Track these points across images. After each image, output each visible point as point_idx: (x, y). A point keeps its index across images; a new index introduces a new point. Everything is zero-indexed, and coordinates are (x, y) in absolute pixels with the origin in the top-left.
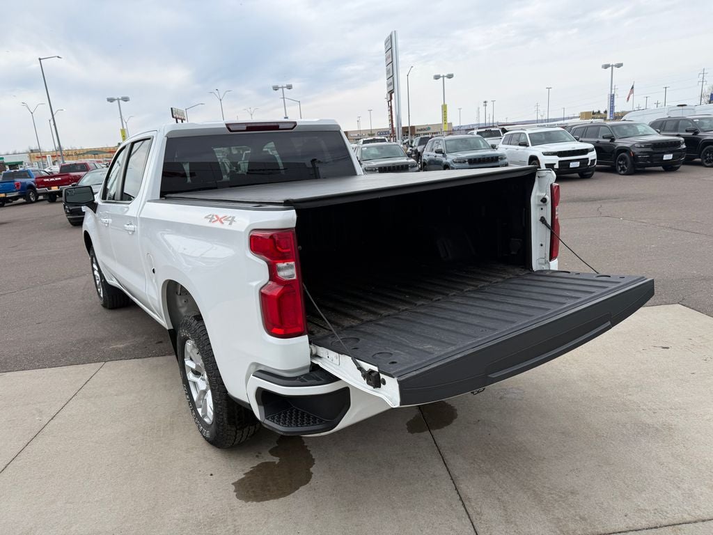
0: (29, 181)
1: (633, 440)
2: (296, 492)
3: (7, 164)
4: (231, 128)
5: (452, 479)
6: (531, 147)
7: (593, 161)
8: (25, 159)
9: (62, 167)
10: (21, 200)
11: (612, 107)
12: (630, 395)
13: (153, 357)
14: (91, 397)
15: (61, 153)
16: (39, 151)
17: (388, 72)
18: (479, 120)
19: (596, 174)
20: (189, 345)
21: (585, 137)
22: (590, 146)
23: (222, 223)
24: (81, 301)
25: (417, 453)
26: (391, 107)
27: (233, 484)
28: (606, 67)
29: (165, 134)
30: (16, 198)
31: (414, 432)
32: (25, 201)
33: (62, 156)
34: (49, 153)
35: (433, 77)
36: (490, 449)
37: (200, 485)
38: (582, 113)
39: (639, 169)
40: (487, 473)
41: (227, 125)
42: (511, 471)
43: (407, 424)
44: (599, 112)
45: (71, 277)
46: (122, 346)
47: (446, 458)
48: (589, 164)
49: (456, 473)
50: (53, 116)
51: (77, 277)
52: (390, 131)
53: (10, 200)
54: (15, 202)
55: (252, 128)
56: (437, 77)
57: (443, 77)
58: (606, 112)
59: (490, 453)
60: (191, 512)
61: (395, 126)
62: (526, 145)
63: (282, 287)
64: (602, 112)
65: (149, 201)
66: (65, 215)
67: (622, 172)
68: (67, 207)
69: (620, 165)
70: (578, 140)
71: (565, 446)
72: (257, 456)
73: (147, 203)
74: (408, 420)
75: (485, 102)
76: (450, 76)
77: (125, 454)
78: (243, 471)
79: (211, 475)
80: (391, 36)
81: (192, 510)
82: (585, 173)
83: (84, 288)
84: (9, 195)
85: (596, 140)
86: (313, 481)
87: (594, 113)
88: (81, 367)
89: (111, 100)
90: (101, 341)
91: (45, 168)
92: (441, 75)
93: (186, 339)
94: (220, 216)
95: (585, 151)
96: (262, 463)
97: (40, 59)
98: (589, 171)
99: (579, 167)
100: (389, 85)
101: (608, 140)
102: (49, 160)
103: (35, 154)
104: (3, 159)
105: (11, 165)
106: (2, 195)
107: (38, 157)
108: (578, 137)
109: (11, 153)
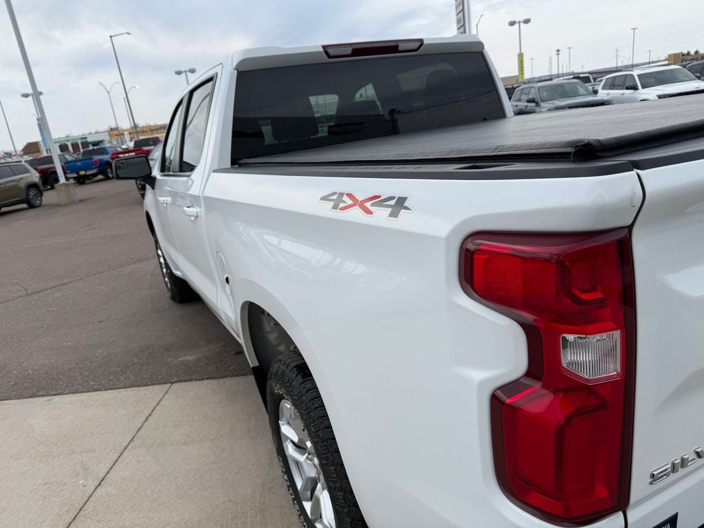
0: (106, 157)
3: (90, 143)
4: (331, 52)
6: (641, 90)
8: (106, 137)
9: (136, 142)
10: (100, 177)
13: (232, 376)
14: (152, 446)
15: (136, 130)
16: (117, 129)
17: (459, 21)
20: (287, 405)
23: (369, 212)
29: (234, 66)
30: (95, 175)
32: (103, 177)
33: (137, 133)
34: (126, 130)
35: (507, 24)
38: (669, 55)
41: (324, 47)
44: (689, 53)
45: (140, 261)
50: (126, 94)
51: (147, 259)
53: (91, 177)
54: (95, 179)
55: (361, 50)
56: (512, 24)
57: (519, 22)
62: (635, 88)
64: (693, 53)
65: (215, 171)
66: (137, 191)
68: (138, 182)
70: (699, 78)
73: (212, 173)
75: (558, 51)
76: (527, 21)
83: (152, 275)
84: (88, 173)
87: (683, 55)
88: (142, 391)
89: (179, 73)
90: (168, 349)
91: (123, 144)
92: (517, 21)
93: (281, 398)
94: (360, 197)
97: (111, 37)
102: (127, 137)
103: (114, 132)
104: (86, 138)
105: (95, 144)
106: (82, 173)
107: (117, 135)
108: (699, 75)
109: (93, 132)
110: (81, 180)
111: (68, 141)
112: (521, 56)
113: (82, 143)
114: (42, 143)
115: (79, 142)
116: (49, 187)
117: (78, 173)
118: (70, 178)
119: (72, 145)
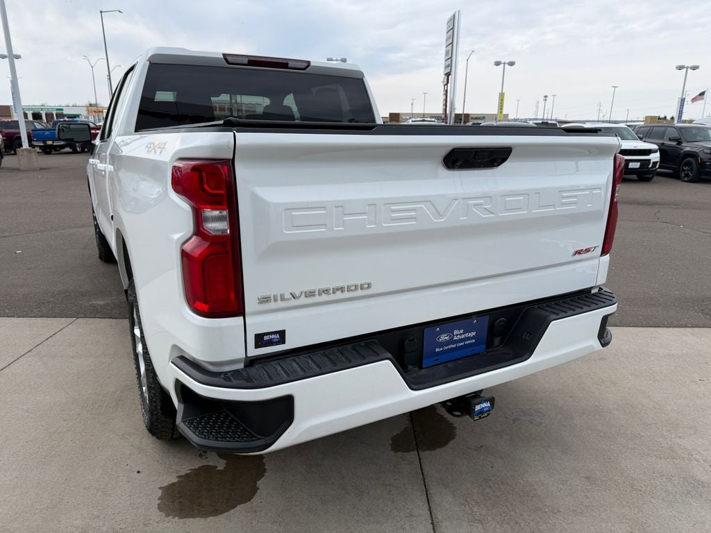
1: (681, 501)
2: (232, 511)
3: (66, 115)
4: (230, 59)
5: (432, 523)
7: (655, 163)
8: (83, 112)
10: (68, 149)
11: (681, 113)
12: (680, 437)
14: (45, 356)
16: (96, 105)
17: (447, 53)
18: (537, 115)
19: (656, 178)
20: (135, 310)
21: (649, 137)
22: (655, 147)
23: (155, 152)
24: (82, 251)
25: (395, 480)
26: (447, 91)
27: (160, 488)
28: (680, 68)
29: (148, 57)
30: (62, 147)
31: (398, 451)
32: (71, 150)
34: (105, 108)
35: (493, 64)
36: (490, 487)
37: (120, 484)
38: (646, 117)
39: (704, 177)
40: (480, 521)
41: (224, 55)
42: (512, 524)
43: (392, 439)
44: (665, 118)
46: (102, 303)
47: (431, 492)
48: (650, 166)
49: (439, 516)
52: (443, 116)
53: (58, 149)
54: (63, 151)
55: (255, 62)
56: (498, 64)
58: (672, 118)
59: (488, 493)
60: (96, 519)
61: (448, 112)
63: (208, 244)
64: (669, 118)
67: (686, 179)
69: (685, 170)
70: (641, 139)
71: (588, 498)
72: (200, 456)
74: (395, 433)
75: (546, 97)
76: (512, 64)
77: (51, 430)
78: (177, 473)
79: (139, 472)
80: (454, 16)
81: (98, 517)
82: (644, 175)
84: (56, 144)
85: (661, 142)
86: (256, 500)
87: (659, 118)
88: (50, 321)
90: (83, 295)
92: (503, 62)
93: (133, 303)
94: (156, 144)
95: (648, 152)
96: (204, 466)
97: (101, 12)
98: (650, 174)
99: (640, 168)
100: (446, 67)
101: (674, 143)
103: (93, 108)
104: (62, 110)
105: (69, 116)
106: (50, 143)
107: (95, 112)
108: (641, 136)
109: (71, 105)
110: (47, 150)
111: (42, 109)
112: (502, 96)
113: (56, 115)
114: (13, 107)
115: (54, 113)
116: (13, 152)
117: (44, 142)
118: (37, 146)
119: (47, 115)
